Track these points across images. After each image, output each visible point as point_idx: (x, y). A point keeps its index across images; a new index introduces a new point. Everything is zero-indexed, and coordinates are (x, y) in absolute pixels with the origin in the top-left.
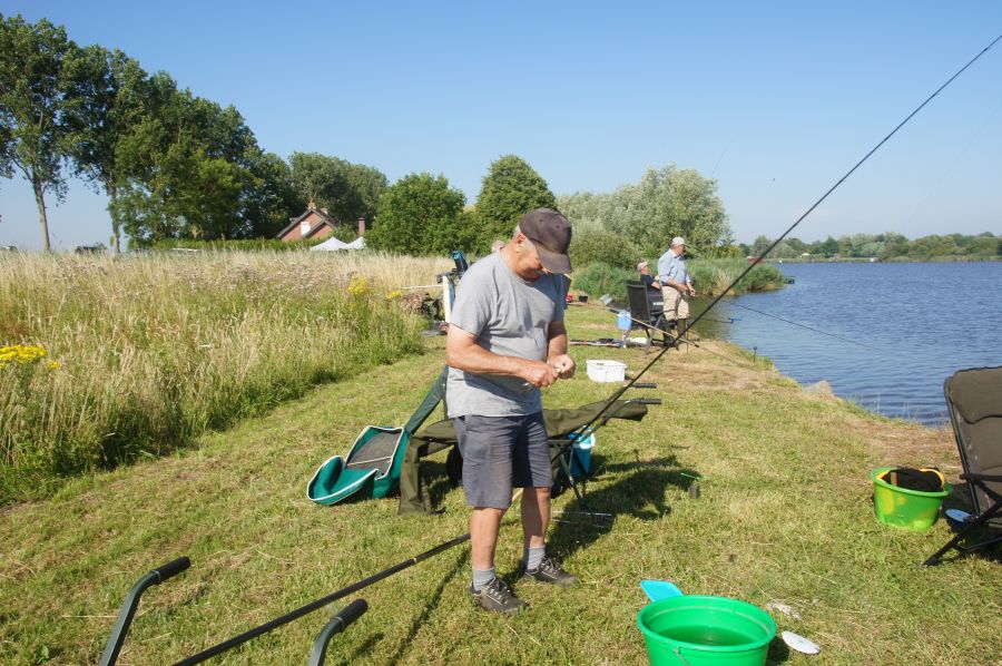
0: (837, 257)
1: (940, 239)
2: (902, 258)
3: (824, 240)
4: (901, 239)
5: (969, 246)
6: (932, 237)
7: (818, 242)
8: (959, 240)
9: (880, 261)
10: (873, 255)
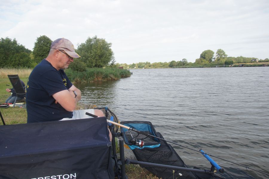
0: (135, 67)
1: (157, 63)
2: (150, 68)
3: (132, 64)
4: (149, 63)
5: (163, 65)
6: (156, 63)
7: (131, 64)
8: (161, 64)
9: (145, 68)
10: (144, 67)
